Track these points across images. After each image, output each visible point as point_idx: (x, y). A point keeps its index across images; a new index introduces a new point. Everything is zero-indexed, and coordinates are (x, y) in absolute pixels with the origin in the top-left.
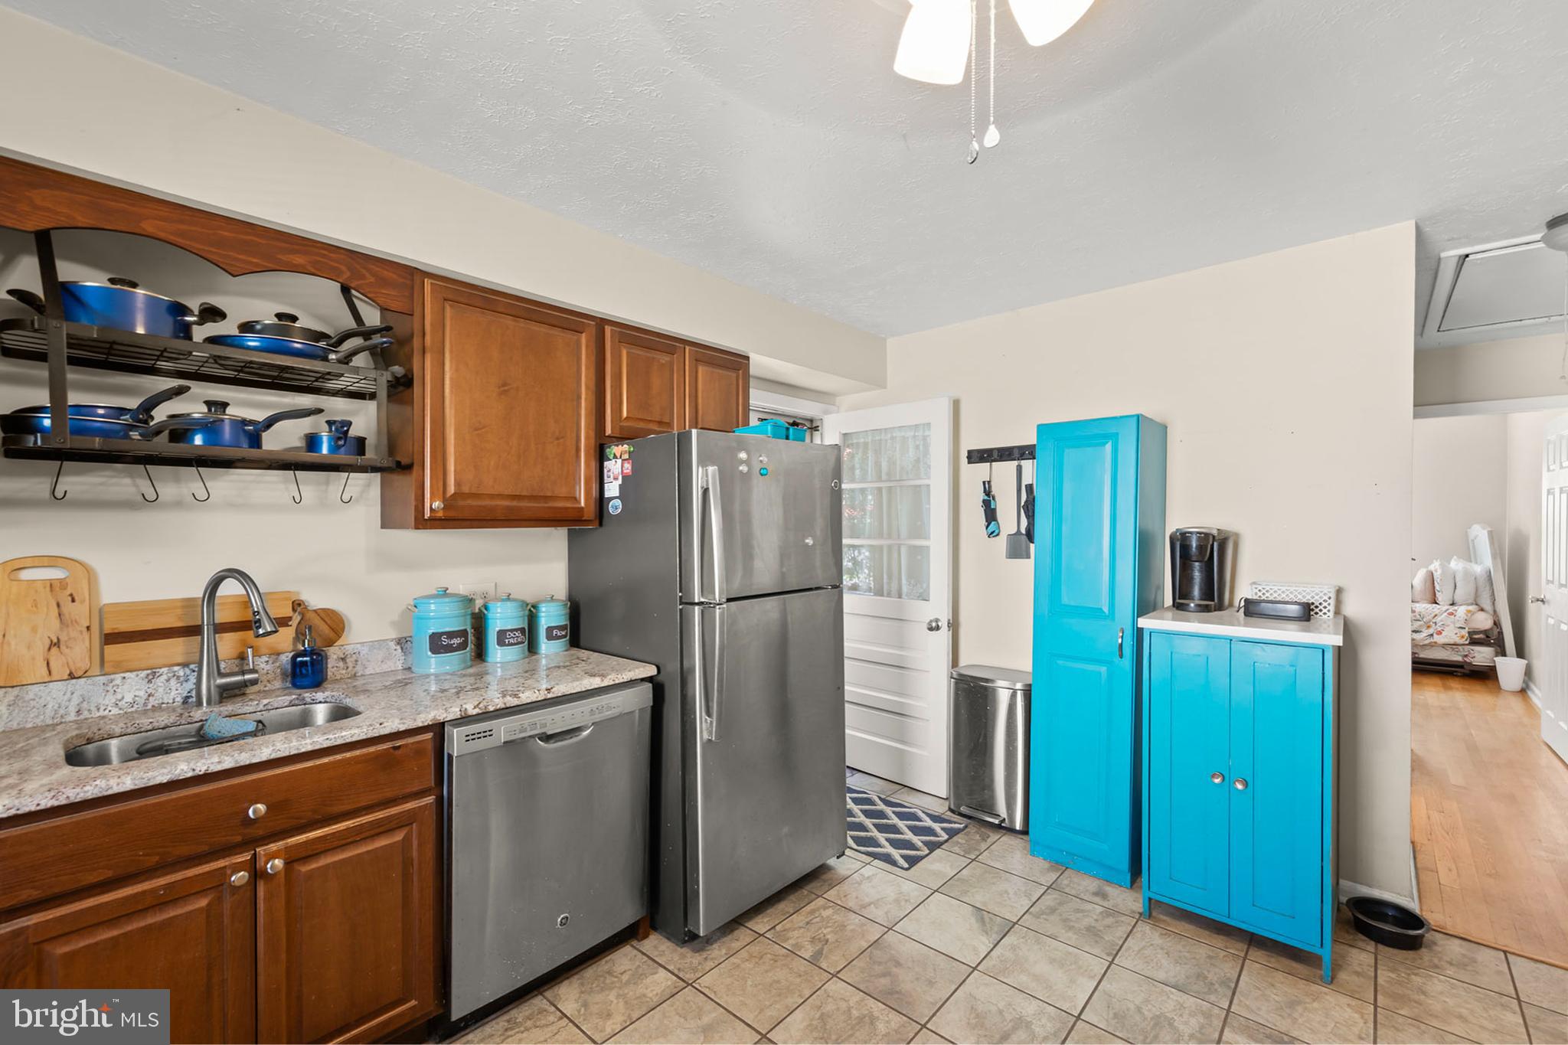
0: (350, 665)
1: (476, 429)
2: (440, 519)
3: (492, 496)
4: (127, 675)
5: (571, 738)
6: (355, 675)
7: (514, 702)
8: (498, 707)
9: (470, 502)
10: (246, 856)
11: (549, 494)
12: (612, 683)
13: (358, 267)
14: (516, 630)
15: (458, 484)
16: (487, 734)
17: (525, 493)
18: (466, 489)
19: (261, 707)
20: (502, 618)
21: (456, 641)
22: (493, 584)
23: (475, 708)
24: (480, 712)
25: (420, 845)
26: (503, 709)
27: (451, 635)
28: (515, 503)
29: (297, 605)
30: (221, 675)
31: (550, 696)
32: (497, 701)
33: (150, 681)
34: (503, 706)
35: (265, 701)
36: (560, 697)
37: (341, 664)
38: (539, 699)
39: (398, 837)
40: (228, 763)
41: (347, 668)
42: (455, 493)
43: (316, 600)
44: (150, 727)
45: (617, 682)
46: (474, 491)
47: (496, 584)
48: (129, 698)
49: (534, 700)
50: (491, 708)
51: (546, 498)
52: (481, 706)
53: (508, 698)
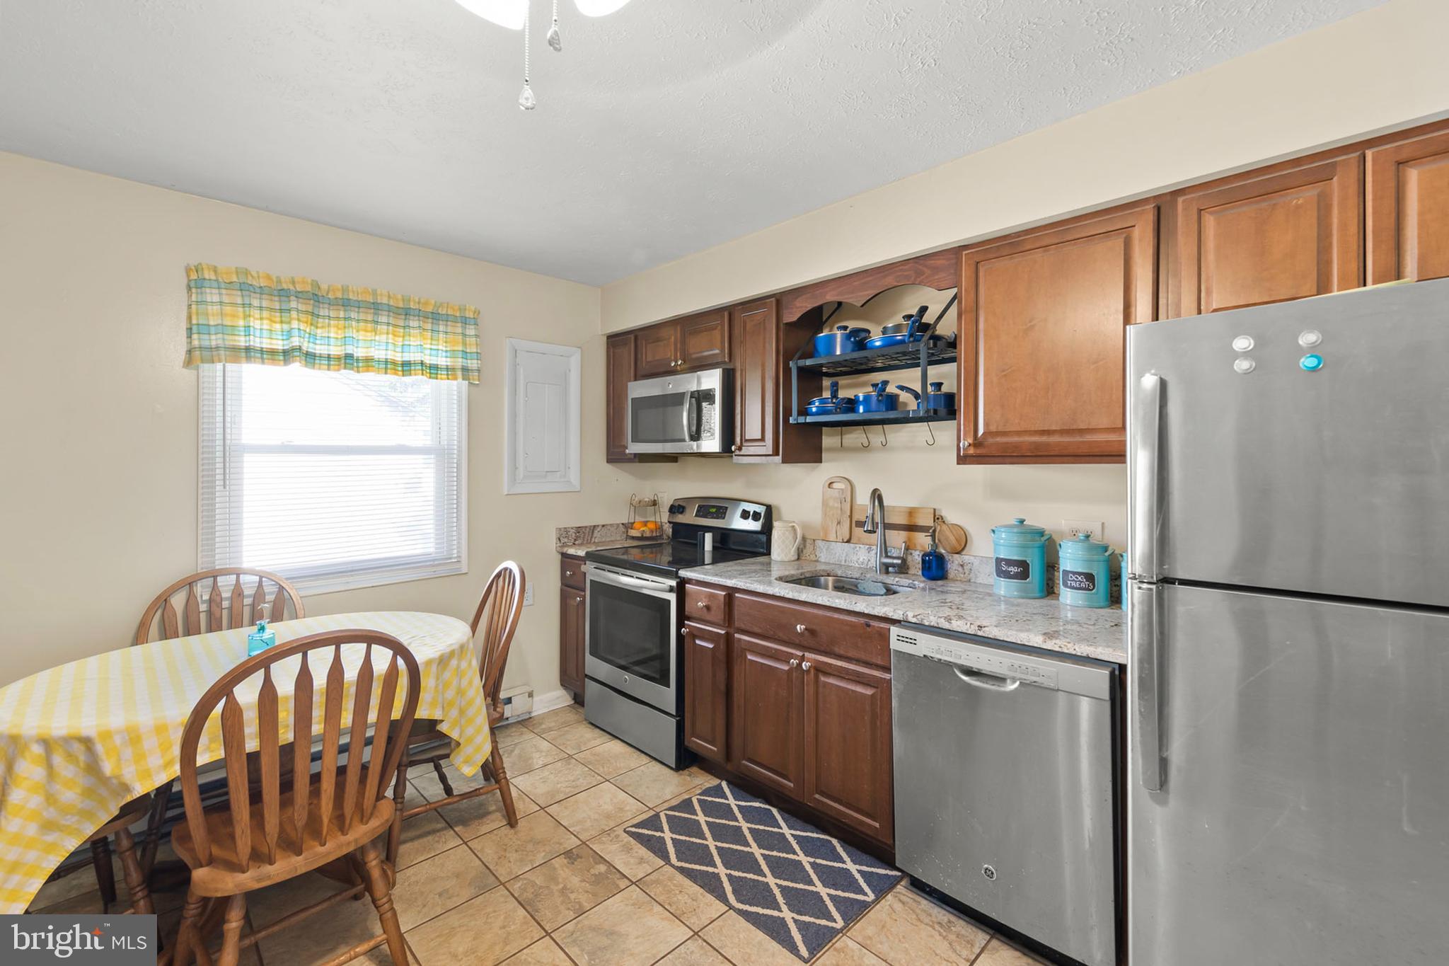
0: (967, 573)
1: (1003, 371)
2: (972, 456)
3: (1018, 433)
4: (861, 546)
5: (993, 685)
6: (969, 581)
7: (946, 625)
8: (932, 624)
9: (999, 439)
10: (800, 654)
11: (1082, 426)
12: (1057, 649)
13: (920, 267)
14: (1080, 574)
15: (986, 424)
16: (913, 642)
17: (1054, 428)
18: (993, 428)
19: (895, 583)
20: (1071, 559)
21: (1014, 570)
22: (1100, 523)
23: (914, 617)
24: (918, 622)
25: (881, 708)
26: (935, 627)
27: (1010, 562)
28: (1044, 439)
29: (938, 518)
30: (887, 556)
31: (980, 633)
32: (932, 618)
33: (869, 552)
34: (936, 625)
35: (897, 579)
36: (990, 638)
37: (960, 569)
38: (969, 632)
39: (869, 692)
40: (790, 595)
41: (965, 573)
42: (983, 433)
43: (952, 517)
44: (850, 576)
45: (1066, 651)
46: (1000, 429)
47: (1103, 523)
48: (861, 560)
49: (964, 631)
50: (927, 624)
51: (1081, 432)
52: (918, 617)
53: (942, 620)
